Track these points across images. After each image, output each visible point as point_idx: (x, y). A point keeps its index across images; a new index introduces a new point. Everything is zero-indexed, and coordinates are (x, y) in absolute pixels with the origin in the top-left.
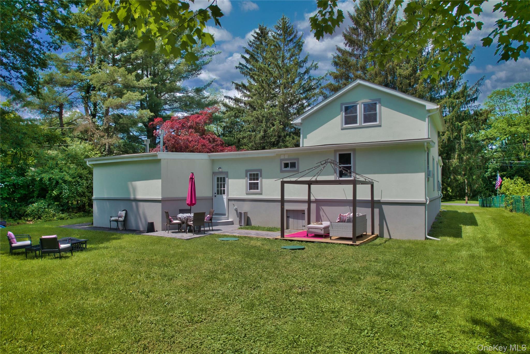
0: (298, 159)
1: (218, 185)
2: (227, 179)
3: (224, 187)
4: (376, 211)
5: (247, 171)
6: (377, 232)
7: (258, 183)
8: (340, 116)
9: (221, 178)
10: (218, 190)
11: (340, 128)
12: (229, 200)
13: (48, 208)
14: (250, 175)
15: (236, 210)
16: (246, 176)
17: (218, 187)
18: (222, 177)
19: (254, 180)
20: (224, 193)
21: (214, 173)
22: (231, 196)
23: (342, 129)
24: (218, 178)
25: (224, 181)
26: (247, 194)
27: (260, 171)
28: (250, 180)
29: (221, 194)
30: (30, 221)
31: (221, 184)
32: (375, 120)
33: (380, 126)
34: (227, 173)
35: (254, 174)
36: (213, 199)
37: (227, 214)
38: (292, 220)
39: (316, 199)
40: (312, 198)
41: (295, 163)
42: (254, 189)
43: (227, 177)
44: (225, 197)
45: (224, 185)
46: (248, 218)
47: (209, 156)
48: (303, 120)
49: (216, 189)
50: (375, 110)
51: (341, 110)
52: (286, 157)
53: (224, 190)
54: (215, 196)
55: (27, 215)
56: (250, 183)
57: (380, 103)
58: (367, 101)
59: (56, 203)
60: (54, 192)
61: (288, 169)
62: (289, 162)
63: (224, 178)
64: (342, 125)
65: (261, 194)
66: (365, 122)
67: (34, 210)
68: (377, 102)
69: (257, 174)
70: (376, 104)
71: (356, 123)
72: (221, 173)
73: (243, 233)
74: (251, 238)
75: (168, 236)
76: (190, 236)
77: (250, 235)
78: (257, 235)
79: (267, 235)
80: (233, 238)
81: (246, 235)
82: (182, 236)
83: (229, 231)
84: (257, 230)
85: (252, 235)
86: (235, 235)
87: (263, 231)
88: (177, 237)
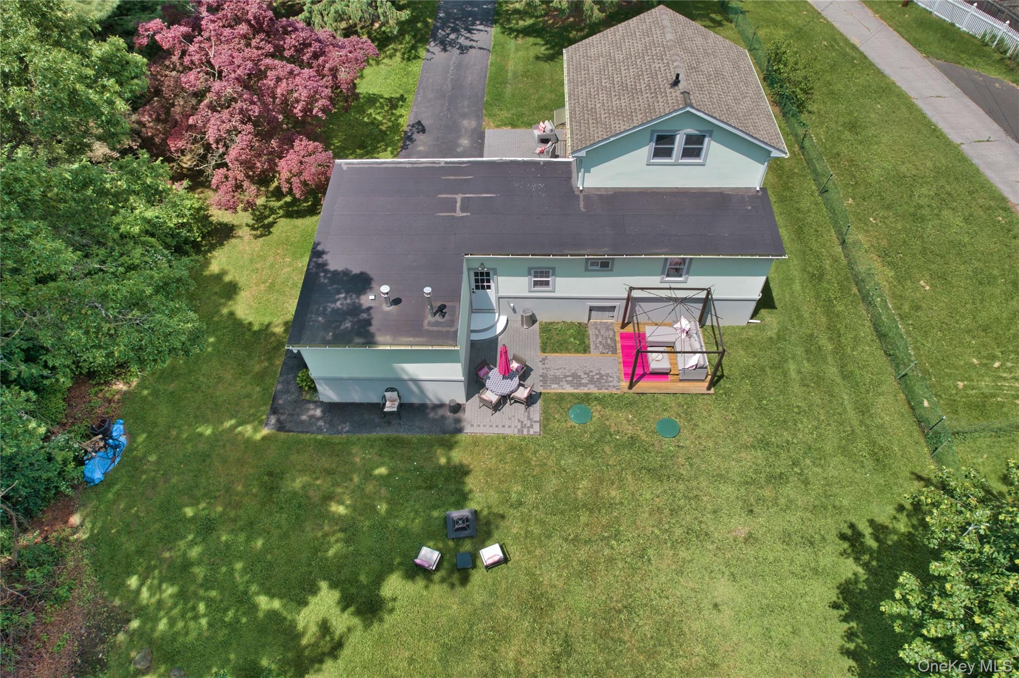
0: (613, 259)
1: (477, 280)
2: (493, 275)
3: (488, 283)
5: (530, 269)
7: (548, 281)
8: (647, 147)
9: (482, 273)
10: (478, 286)
12: (500, 297)
14: (536, 273)
15: (512, 307)
16: (529, 274)
17: (477, 283)
18: (485, 272)
19: (542, 278)
21: (470, 269)
23: (646, 165)
24: (477, 274)
25: (489, 277)
26: (530, 292)
27: (553, 268)
28: (535, 277)
29: (484, 289)
32: (698, 157)
33: (704, 165)
34: (494, 270)
35: (542, 272)
37: (497, 311)
38: (596, 313)
41: (608, 264)
42: (542, 287)
43: (496, 274)
44: (491, 293)
45: (489, 280)
48: (588, 151)
49: (474, 285)
51: (651, 141)
53: (489, 286)
54: (474, 292)
56: (534, 281)
58: (690, 131)
61: (597, 268)
62: (598, 261)
63: (489, 274)
64: (649, 159)
65: (553, 292)
66: (683, 158)
70: (704, 136)
71: (670, 158)
73: (570, 379)
74: (596, 399)
75: (508, 431)
76: (529, 418)
77: (585, 385)
78: (592, 381)
79: (602, 376)
80: (578, 405)
81: (580, 385)
82: (519, 421)
83: (544, 371)
84: (568, 351)
85: (589, 386)
86: (569, 389)
87: (577, 351)
88: (522, 432)
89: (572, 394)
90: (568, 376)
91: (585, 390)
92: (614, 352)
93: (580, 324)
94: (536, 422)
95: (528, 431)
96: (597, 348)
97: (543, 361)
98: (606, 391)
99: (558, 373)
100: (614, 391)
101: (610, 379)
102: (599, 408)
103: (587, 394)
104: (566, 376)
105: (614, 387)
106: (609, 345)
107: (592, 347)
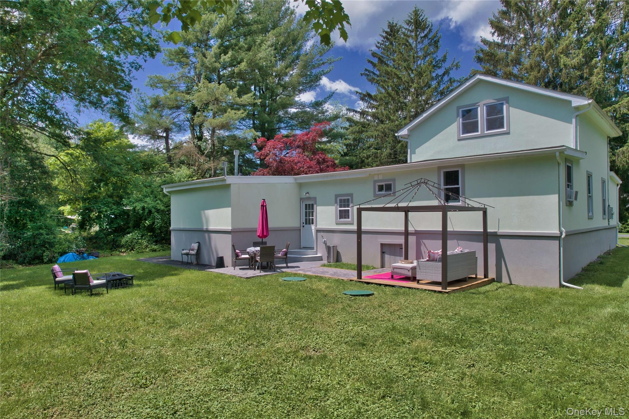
0: (394, 180)
1: (306, 212)
2: (315, 206)
3: (313, 216)
4: (492, 247)
5: (337, 196)
6: (492, 274)
7: (348, 210)
8: (456, 123)
9: (309, 205)
10: (306, 219)
11: (457, 139)
12: (318, 231)
13: (141, 239)
14: (341, 200)
15: (325, 243)
16: (336, 202)
17: (306, 216)
18: (311, 203)
19: (345, 207)
20: (313, 224)
21: (302, 199)
22: (320, 226)
23: (459, 140)
24: (306, 205)
25: (313, 209)
26: (337, 224)
27: (351, 195)
28: (341, 207)
29: (309, 224)
30: (123, 252)
31: (309, 212)
32: (502, 126)
33: (508, 133)
34: (315, 199)
35: (344, 200)
36: (300, 230)
37: (315, 248)
38: (389, 256)
39: (415, 230)
40: (411, 229)
42: (345, 218)
44: (313, 227)
45: (313, 212)
46: (338, 253)
47: (296, 179)
48: (410, 131)
49: (304, 218)
50: (501, 111)
51: (458, 116)
52: (381, 178)
53: (313, 219)
54: (303, 226)
55: (122, 246)
56: (340, 210)
57: (507, 102)
58: (490, 101)
59: (149, 234)
60: (147, 222)
61: (383, 192)
62: (383, 183)
63: (313, 205)
64: (459, 135)
66: (488, 129)
67: (127, 241)
68: (504, 102)
69: (348, 200)
70: (502, 104)
71: (478, 131)
72: (309, 198)
73: (319, 272)
77: (324, 274)
79: (346, 274)
80: (301, 277)
82: (246, 273)
83: (306, 269)
88: (238, 275)
91: (320, 275)
95: (242, 276)
98: (336, 277)
101: (350, 276)
102: (315, 280)
104: (317, 271)
105: (347, 277)
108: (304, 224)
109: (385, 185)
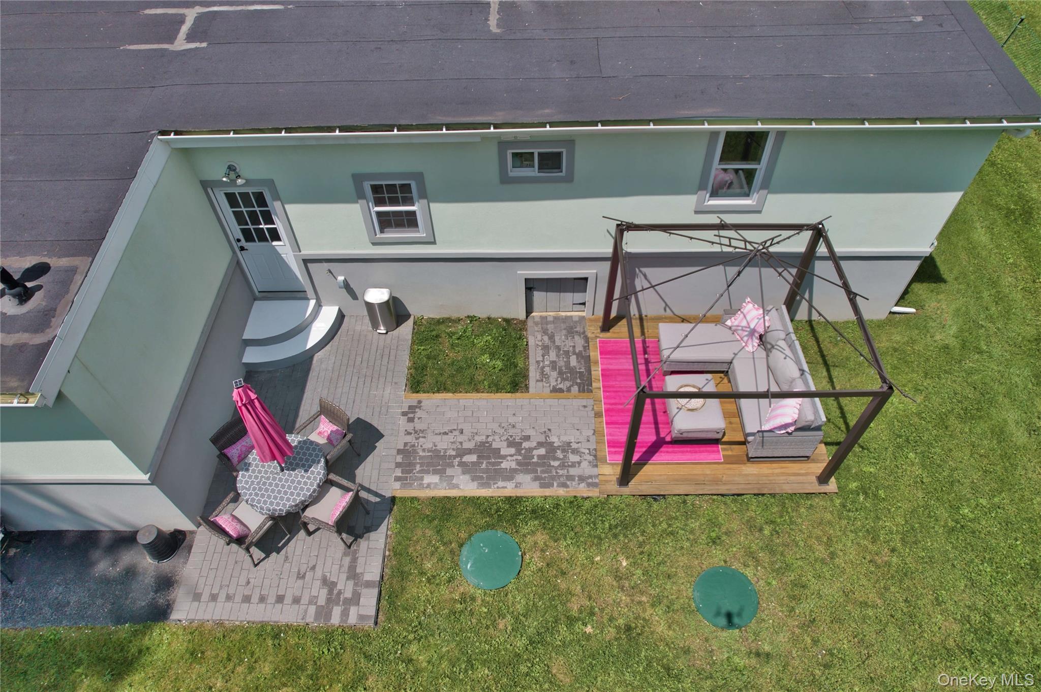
0: (571, 144)
1: (237, 213)
2: (275, 206)
3: (270, 222)
5: (358, 179)
7: (412, 212)
9: (246, 195)
10: (246, 232)
12: (308, 261)
14: (376, 188)
15: (345, 286)
16: (360, 195)
17: (242, 223)
18: (251, 192)
19: (394, 202)
20: (277, 240)
21: (206, 185)
22: (311, 250)
24: (231, 197)
25: (264, 206)
26: (374, 244)
27: (419, 177)
28: (379, 202)
29: (264, 241)
31: (253, 215)
34: (265, 182)
35: (391, 187)
36: (234, 257)
37: (310, 292)
38: (543, 293)
41: (559, 155)
42: (402, 230)
43: (277, 197)
44: (284, 249)
45: (267, 215)
49: (237, 228)
53: (273, 230)
54: (243, 250)
56: (379, 214)
61: (531, 172)
62: (533, 150)
63: (261, 198)
65: (434, 243)
69: (406, 188)
73: (473, 458)
74: (537, 512)
75: (288, 615)
76: (353, 574)
77: (509, 475)
78: (526, 465)
79: (551, 449)
80: (489, 533)
81: (496, 474)
82: (325, 581)
83: (410, 439)
84: (474, 386)
85: (520, 478)
86: (466, 487)
87: (496, 388)
88: (328, 616)
89: (473, 501)
90: (469, 452)
91: (507, 489)
92: (585, 386)
93: (507, 321)
94: (368, 584)
95: (345, 614)
96: (544, 377)
97: (410, 413)
98: (561, 492)
99: (443, 444)
100: (582, 490)
101: (573, 458)
102: (541, 538)
103: (513, 501)
104: (462, 453)
105: (582, 479)
106: (572, 370)
107: (533, 374)
108: (243, 243)
109: (539, 154)
